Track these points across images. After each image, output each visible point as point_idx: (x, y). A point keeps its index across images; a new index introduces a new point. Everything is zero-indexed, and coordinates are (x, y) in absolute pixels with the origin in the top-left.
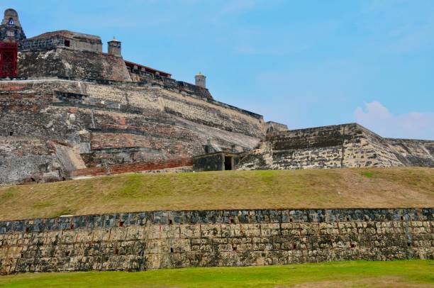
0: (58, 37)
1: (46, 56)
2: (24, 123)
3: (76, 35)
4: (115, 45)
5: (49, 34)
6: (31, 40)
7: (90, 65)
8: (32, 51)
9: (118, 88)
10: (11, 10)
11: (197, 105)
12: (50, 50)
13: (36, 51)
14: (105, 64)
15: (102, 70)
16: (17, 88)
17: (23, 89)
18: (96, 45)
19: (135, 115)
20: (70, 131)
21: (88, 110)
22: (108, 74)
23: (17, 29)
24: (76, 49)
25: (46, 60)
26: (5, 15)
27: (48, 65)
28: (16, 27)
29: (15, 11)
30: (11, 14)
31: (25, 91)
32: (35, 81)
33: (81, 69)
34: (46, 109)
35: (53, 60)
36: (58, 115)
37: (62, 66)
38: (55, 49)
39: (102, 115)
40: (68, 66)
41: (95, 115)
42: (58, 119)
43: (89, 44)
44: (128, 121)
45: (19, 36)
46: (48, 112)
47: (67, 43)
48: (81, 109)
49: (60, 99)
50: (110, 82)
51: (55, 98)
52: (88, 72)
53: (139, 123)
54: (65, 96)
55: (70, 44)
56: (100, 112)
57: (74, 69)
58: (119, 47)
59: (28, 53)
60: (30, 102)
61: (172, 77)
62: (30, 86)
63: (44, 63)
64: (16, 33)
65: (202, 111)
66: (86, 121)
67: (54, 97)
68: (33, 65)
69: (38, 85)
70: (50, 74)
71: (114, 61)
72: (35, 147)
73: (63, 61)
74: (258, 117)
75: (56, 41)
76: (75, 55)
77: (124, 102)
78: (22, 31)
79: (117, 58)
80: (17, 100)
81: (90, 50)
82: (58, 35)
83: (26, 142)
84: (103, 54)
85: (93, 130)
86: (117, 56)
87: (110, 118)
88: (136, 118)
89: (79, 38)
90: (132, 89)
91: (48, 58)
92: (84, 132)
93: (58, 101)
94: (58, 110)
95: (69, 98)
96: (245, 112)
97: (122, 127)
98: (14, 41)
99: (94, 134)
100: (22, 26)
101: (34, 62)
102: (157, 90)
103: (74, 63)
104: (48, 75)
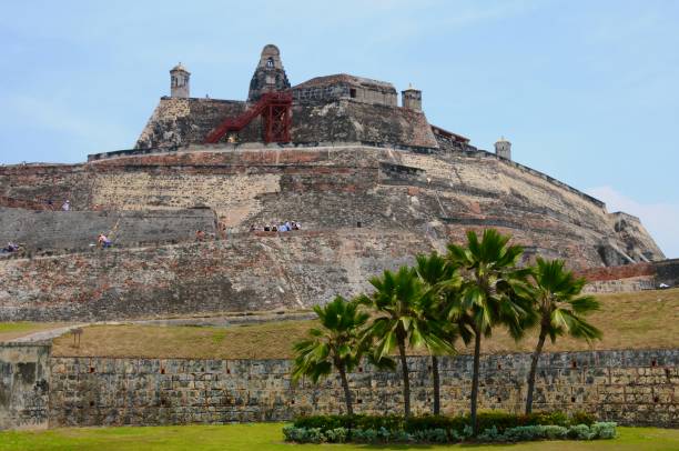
0: (341, 84)
1: (325, 111)
2: (353, 209)
3: (363, 81)
4: (412, 95)
5: (319, 79)
6: (299, 89)
7: (385, 125)
8: (301, 104)
9: (441, 159)
10: (271, 46)
11: (539, 186)
12: (330, 102)
13: (308, 105)
14: (404, 123)
15: (401, 132)
16: (308, 158)
17: (317, 160)
18: (389, 96)
19: (490, 200)
20: (419, 222)
21: (430, 192)
22: (409, 137)
23: (279, 74)
24: (365, 101)
25: (325, 118)
26: (263, 54)
27: (329, 125)
28: (278, 70)
29: (276, 48)
30: (271, 53)
31: (321, 163)
32: (330, 148)
33: (374, 130)
34: (376, 189)
35: (337, 118)
36: (393, 198)
37: (351, 126)
38: (338, 101)
39: (450, 199)
40: (358, 126)
41: (442, 199)
42: (397, 204)
43: (380, 94)
44: (484, 208)
45: (281, 83)
46: (379, 192)
47: (353, 93)
48: (422, 190)
49: (388, 174)
50: (430, 150)
51: (381, 175)
52: (384, 135)
53: (498, 211)
54: (393, 170)
55: (357, 94)
56: (446, 195)
57: (366, 131)
58: (420, 99)
59: (295, 108)
60: (344, 179)
61: (470, 144)
62: (324, 155)
63: (323, 122)
64: (277, 79)
65: (545, 196)
66: (432, 206)
67: (380, 171)
68: (306, 126)
69: (336, 154)
70: (335, 139)
71: (415, 120)
72: (410, 245)
73: (352, 119)
74: (600, 204)
75: (338, 89)
76: (365, 110)
77: (456, 180)
78: (285, 77)
79: (418, 114)
80: (324, 176)
81: (382, 103)
82: (339, 80)
83: (396, 237)
84: (399, 109)
85: (448, 221)
86: (417, 111)
87: (460, 203)
88: (492, 204)
89: (367, 85)
90: (459, 161)
91: (328, 114)
92: (436, 223)
93: (385, 177)
94: (391, 189)
95: (399, 172)
96: (587, 197)
97: (478, 216)
98: (275, 91)
99: (451, 226)
100: (285, 69)
101: (308, 120)
102: (494, 163)
103: (365, 122)
104: (332, 139)
